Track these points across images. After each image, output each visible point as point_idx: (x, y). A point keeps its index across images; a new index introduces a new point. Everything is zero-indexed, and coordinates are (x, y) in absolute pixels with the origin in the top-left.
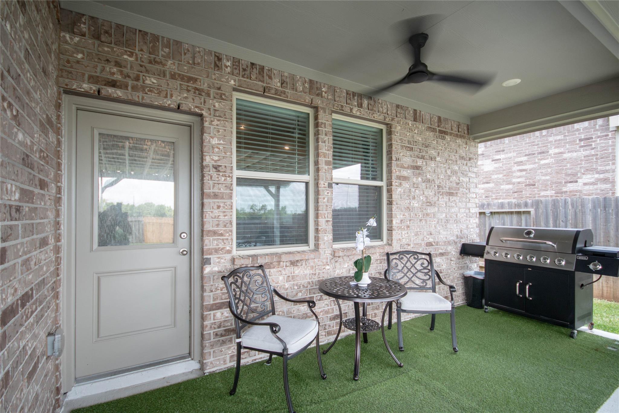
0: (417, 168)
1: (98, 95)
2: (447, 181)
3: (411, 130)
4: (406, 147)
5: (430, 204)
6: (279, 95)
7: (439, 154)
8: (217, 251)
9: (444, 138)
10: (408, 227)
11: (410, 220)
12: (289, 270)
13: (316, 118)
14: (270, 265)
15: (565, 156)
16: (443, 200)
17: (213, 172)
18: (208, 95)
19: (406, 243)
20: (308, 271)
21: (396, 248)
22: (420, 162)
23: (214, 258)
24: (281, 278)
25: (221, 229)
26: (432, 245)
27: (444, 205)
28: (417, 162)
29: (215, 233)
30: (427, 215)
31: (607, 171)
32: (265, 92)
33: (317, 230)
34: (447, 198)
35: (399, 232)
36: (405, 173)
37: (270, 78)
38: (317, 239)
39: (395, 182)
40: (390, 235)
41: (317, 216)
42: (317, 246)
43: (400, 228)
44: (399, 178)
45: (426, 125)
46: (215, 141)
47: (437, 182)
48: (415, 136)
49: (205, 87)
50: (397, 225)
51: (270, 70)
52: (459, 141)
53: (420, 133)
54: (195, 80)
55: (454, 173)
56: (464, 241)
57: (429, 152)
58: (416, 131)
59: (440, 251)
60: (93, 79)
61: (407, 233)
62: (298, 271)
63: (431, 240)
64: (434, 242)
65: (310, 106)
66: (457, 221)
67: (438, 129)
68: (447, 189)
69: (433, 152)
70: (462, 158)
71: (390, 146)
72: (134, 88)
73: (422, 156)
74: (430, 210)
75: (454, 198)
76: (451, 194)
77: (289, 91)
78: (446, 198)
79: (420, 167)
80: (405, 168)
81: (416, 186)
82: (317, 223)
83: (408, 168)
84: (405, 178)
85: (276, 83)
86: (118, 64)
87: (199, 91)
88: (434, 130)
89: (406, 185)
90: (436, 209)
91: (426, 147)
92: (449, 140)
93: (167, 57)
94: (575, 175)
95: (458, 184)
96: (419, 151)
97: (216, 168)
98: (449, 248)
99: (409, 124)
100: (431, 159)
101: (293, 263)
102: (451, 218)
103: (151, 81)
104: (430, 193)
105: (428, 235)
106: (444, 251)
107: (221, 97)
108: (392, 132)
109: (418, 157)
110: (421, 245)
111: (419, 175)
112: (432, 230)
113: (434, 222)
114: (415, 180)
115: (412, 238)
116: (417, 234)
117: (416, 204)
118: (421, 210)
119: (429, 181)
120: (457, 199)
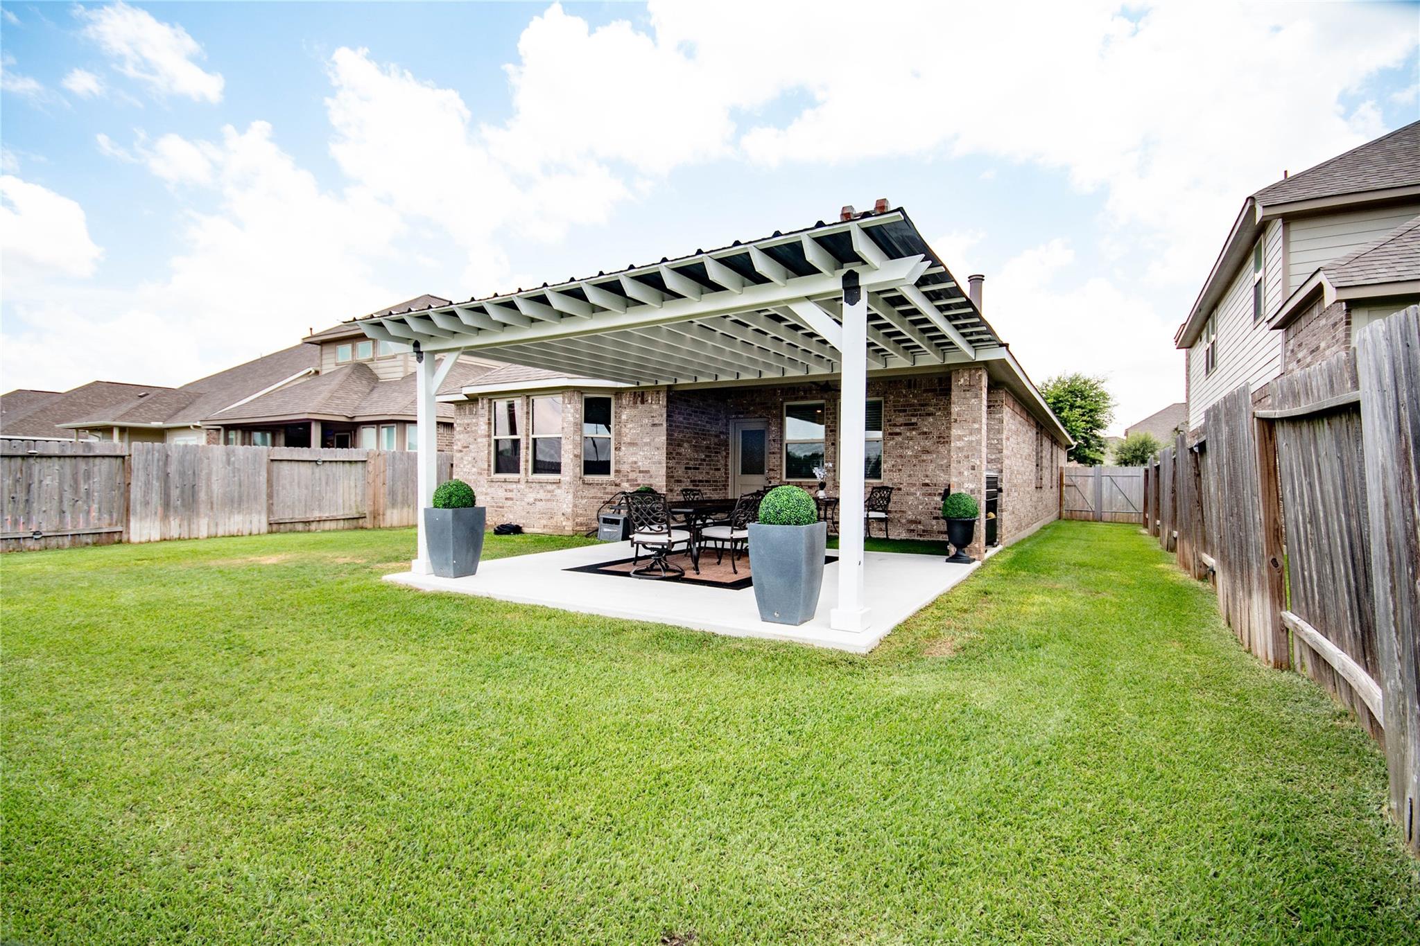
0: (911, 424)
3: (905, 396)
4: (899, 410)
5: (926, 452)
6: (803, 398)
8: (774, 478)
10: (901, 470)
11: (902, 465)
17: (772, 443)
18: (771, 408)
19: (897, 482)
22: (914, 420)
23: (773, 481)
25: (776, 468)
26: (929, 486)
28: (911, 420)
29: (772, 470)
30: (924, 461)
32: (796, 399)
35: (891, 473)
36: (897, 430)
37: (799, 392)
39: (888, 437)
40: (884, 475)
43: (890, 471)
44: (891, 434)
45: (923, 389)
46: (773, 427)
47: (936, 434)
48: (910, 400)
49: (769, 405)
50: (888, 469)
51: (798, 388)
53: (915, 396)
54: (766, 403)
57: (926, 410)
58: (911, 397)
59: (939, 491)
60: (736, 414)
61: (899, 475)
63: (927, 481)
64: (932, 483)
65: (822, 398)
67: (938, 388)
69: (932, 409)
71: (885, 411)
72: (747, 413)
73: (917, 414)
74: (924, 457)
77: (808, 395)
79: (915, 423)
80: (898, 426)
81: (910, 439)
83: (901, 425)
84: (897, 434)
85: (802, 395)
86: (742, 405)
87: (768, 408)
88: (934, 391)
89: (899, 439)
90: (934, 456)
91: (923, 406)
93: (756, 397)
96: (913, 410)
97: (774, 440)
99: (902, 392)
103: (752, 409)
104: (928, 443)
105: (924, 477)
107: (776, 408)
108: (886, 402)
109: (913, 415)
110: (915, 485)
111: (914, 429)
112: (928, 473)
113: (932, 467)
114: (908, 434)
115: (905, 479)
116: (910, 476)
117: (910, 453)
118: (916, 457)
119: (926, 433)
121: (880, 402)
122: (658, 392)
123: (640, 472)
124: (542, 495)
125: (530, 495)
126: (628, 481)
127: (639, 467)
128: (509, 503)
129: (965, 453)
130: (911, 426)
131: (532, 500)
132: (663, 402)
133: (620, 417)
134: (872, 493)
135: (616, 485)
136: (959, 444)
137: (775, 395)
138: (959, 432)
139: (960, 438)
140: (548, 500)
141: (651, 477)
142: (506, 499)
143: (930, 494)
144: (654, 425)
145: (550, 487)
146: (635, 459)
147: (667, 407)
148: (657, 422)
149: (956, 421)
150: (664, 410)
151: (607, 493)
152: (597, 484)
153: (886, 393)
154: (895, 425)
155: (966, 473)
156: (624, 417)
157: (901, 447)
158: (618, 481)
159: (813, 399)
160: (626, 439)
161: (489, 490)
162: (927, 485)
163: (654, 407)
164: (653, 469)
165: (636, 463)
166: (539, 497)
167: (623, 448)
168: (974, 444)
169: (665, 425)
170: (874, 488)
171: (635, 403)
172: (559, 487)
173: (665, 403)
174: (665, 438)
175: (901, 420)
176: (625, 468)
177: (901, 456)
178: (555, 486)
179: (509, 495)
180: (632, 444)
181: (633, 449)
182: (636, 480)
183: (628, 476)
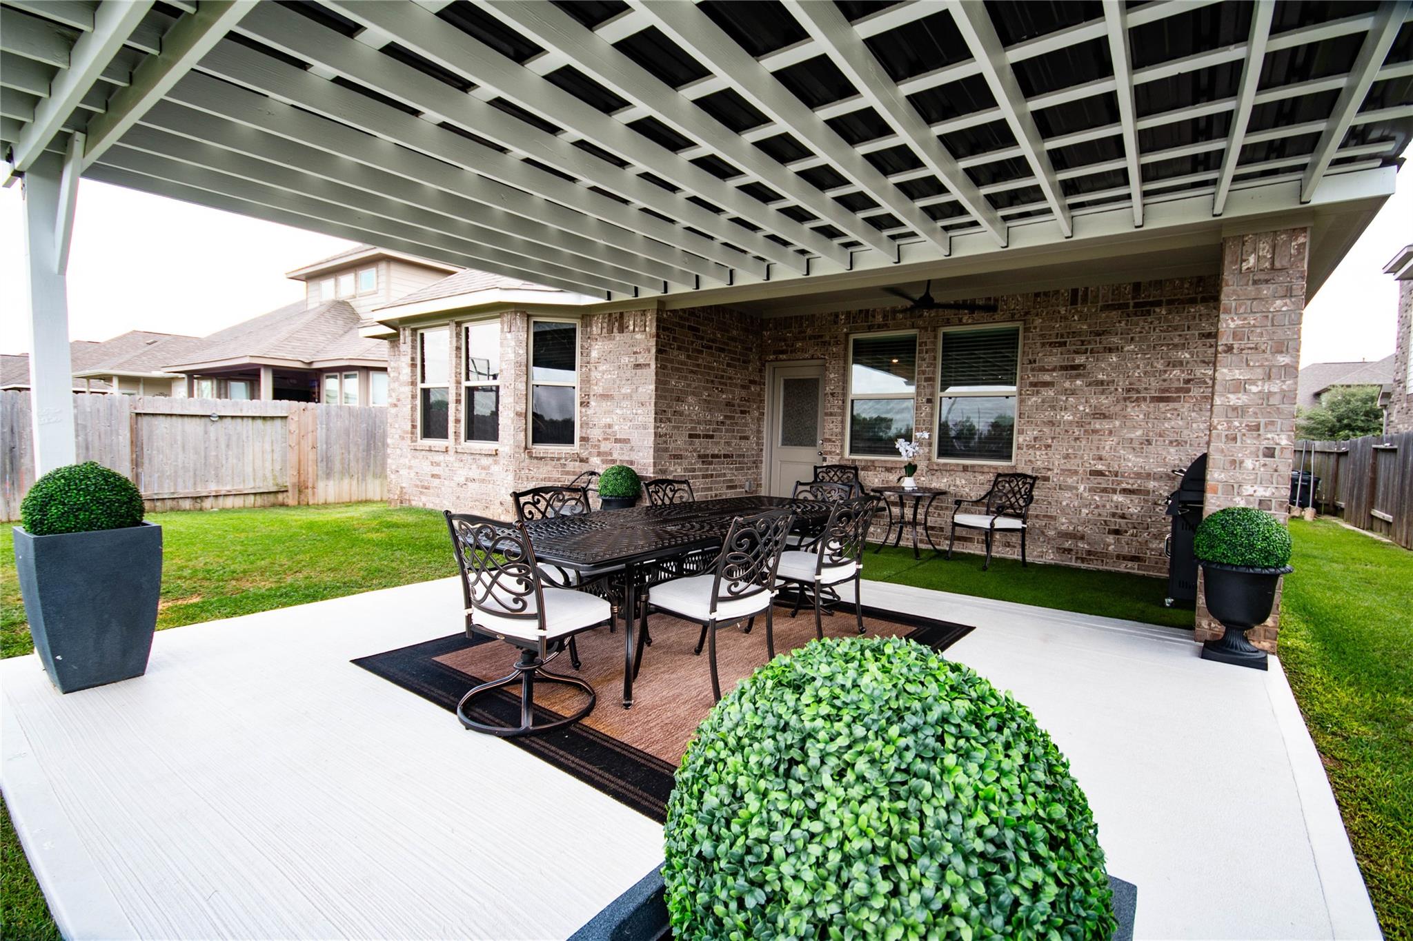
0: (1075, 367)
1: (776, 360)
2: (1152, 379)
3: (1065, 318)
4: (1051, 344)
5: (1103, 416)
6: (881, 327)
7: (1132, 339)
8: (831, 453)
10: (1050, 446)
11: (1053, 438)
13: (920, 338)
14: (865, 468)
16: (1137, 412)
17: (830, 398)
18: (829, 344)
19: (1042, 466)
21: (1022, 470)
22: (1080, 359)
23: (828, 457)
24: (876, 480)
25: (834, 438)
26: (1105, 475)
27: (1141, 416)
28: (1074, 360)
29: (830, 440)
30: (1095, 431)
32: (870, 328)
34: (1152, 405)
35: (1031, 451)
36: (1047, 378)
37: (874, 317)
40: (1017, 454)
43: (1029, 447)
44: (1033, 384)
45: (1100, 304)
46: (832, 376)
48: (1074, 324)
49: (827, 339)
50: (1025, 443)
51: (874, 310)
53: (1086, 318)
54: (821, 336)
55: (1179, 364)
57: (1104, 342)
58: (1076, 318)
59: (1124, 486)
60: (775, 353)
61: (1047, 454)
63: (1100, 467)
64: (1110, 472)
65: (913, 327)
67: (1131, 303)
68: (1153, 392)
69: (1116, 341)
71: (1024, 346)
72: (791, 352)
73: (1087, 349)
75: (1172, 405)
76: (1162, 400)
77: (890, 322)
78: (1148, 407)
79: (1081, 365)
80: (1048, 370)
81: (1069, 392)
83: (1054, 370)
84: (1046, 384)
85: (879, 319)
86: (785, 340)
87: (824, 343)
89: (1050, 393)
90: (1117, 423)
91: (1099, 335)
92: (1164, 312)
93: (807, 327)
95: (1188, 381)
96: (1079, 343)
97: (832, 394)
98: (1152, 484)
99: (1059, 312)
100: (1110, 350)
102: (1160, 436)
103: (799, 345)
104: (1104, 401)
105: (1093, 459)
106: (1135, 486)
107: (837, 343)
108: (1026, 330)
109: (1076, 352)
110: (1076, 472)
111: (1078, 376)
112: (1103, 453)
113: (1110, 442)
114: (1067, 385)
115: (1057, 461)
116: (1067, 457)
117: (1068, 417)
118: (1080, 424)
119: (1102, 383)
120: (1184, 407)
121: (1017, 330)
122: (644, 313)
123: (617, 441)
124: (474, 473)
125: (460, 472)
126: (599, 454)
127: (615, 433)
128: (436, 482)
129: (1252, 421)
130: (1073, 369)
131: (462, 480)
132: (651, 328)
133: (588, 355)
134: (996, 483)
135: (582, 461)
136: (1233, 399)
137: (836, 323)
138: (1237, 374)
139: (1239, 386)
141: (632, 449)
142: (433, 476)
143: (1105, 490)
144: (637, 366)
145: (485, 461)
146: (609, 420)
147: (658, 336)
148: (641, 361)
149: (1229, 349)
150: (653, 342)
151: (568, 473)
152: (552, 459)
153: (1027, 313)
154: (1043, 369)
155: (1249, 464)
156: (594, 354)
157: (1053, 408)
158: (584, 455)
159: (897, 328)
160: (598, 389)
162: (1100, 473)
163: (639, 336)
164: (635, 437)
165: (610, 426)
166: (471, 475)
167: (593, 403)
168: (1275, 400)
169: (653, 366)
170: (999, 475)
171: (611, 331)
172: (496, 462)
173: (654, 330)
174: (653, 387)
175: (1055, 359)
176: (595, 434)
177: (1051, 423)
178: (491, 460)
179: (436, 470)
180: (606, 397)
181: (606, 405)
182: (611, 454)
183: (599, 448)
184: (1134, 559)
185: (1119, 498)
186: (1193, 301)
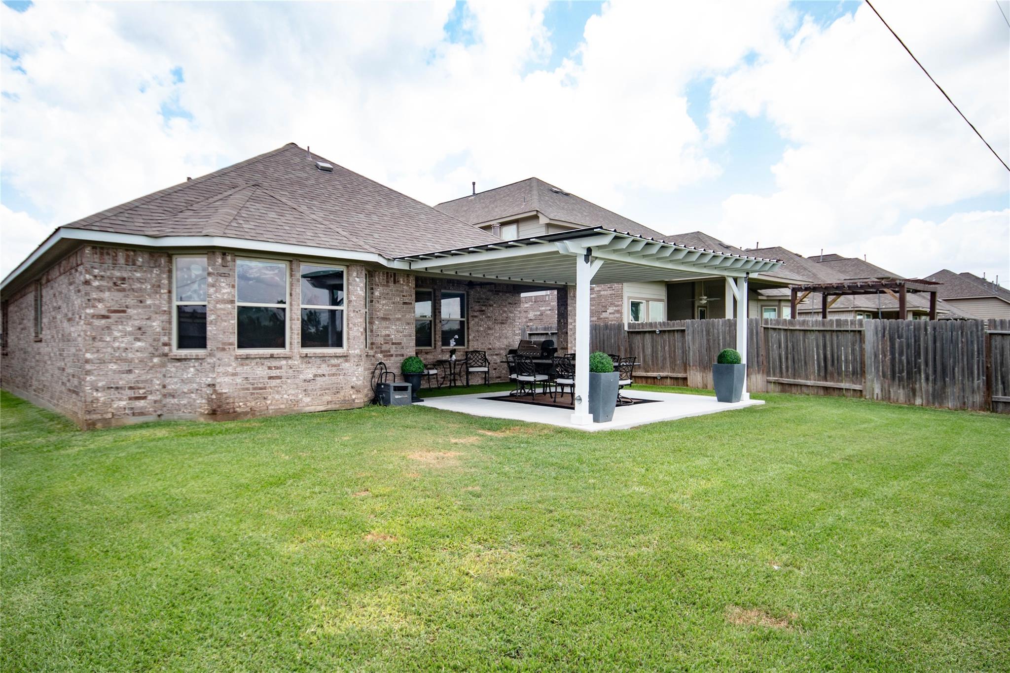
0: (483, 311)
2: (500, 316)
4: (476, 301)
5: (490, 329)
7: (495, 302)
9: (498, 294)
10: (478, 339)
11: (479, 337)
12: (425, 356)
13: (434, 293)
15: (602, 293)
16: (497, 327)
19: (476, 347)
20: (432, 357)
21: (471, 349)
22: (484, 308)
27: (498, 329)
28: (482, 308)
30: (488, 334)
31: (618, 306)
33: (435, 341)
35: (472, 344)
38: (435, 344)
39: (470, 319)
40: (468, 343)
41: (435, 334)
42: (435, 347)
43: (473, 340)
44: (472, 316)
47: (494, 318)
48: (482, 295)
50: (471, 339)
52: (508, 295)
53: (484, 293)
55: (505, 312)
56: (510, 348)
57: (489, 302)
59: (496, 353)
61: (478, 342)
62: (428, 356)
64: (492, 348)
66: (506, 338)
68: (500, 320)
69: (491, 302)
70: (510, 303)
71: (468, 301)
73: (485, 304)
74: (489, 332)
76: (502, 323)
78: (499, 326)
81: (482, 320)
82: (435, 338)
83: (477, 311)
84: (476, 317)
89: (476, 320)
90: (493, 331)
91: (488, 300)
92: (501, 295)
94: (605, 307)
95: (507, 317)
96: (483, 302)
98: (502, 351)
99: (478, 290)
100: (490, 306)
101: (427, 353)
102: (503, 336)
104: (490, 323)
105: (488, 344)
106: (498, 353)
108: (468, 295)
109: (482, 306)
111: (483, 314)
112: (491, 342)
113: (492, 338)
114: (481, 317)
115: (480, 345)
116: (482, 344)
117: (482, 329)
118: (485, 331)
119: (489, 317)
120: (506, 326)
122: (408, 276)
123: (393, 344)
124: (324, 369)
125: (308, 371)
126: (381, 352)
127: (393, 339)
128: (274, 383)
131: (311, 376)
132: (412, 284)
133: (373, 293)
135: (373, 356)
140: (333, 375)
141: (403, 348)
142: (270, 378)
143: (492, 355)
144: (405, 303)
145: (335, 361)
146: (387, 332)
147: (414, 289)
148: (407, 301)
150: (413, 291)
151: (372, 364)
152: (369, 356)
153: (469, 289)
154: (474, 311)
156: (377, 294)
157: (478, 325)
158: (373, 353)
160: (380, 314)
161: (239, 369)
162: (490, 349)
163: (406, 287)
164: (405, 341)
165: (389, 336)
166: (320, 372)
167: (377, 322)
169: (414, 304)
171: (388, 282)
172: (346, 361)
173: (414, 286)
174: (413, 315)
175: (477, 307)
176: (379, 340)
177: (477, 331)
178: (341, 360)
179: (274, 373)
180: (385, 319)
181: (384, 324)
182: (389, 351)
183: (381, 348)
184: (500, 377)
185: (495, 357)
186: (506, 292)
